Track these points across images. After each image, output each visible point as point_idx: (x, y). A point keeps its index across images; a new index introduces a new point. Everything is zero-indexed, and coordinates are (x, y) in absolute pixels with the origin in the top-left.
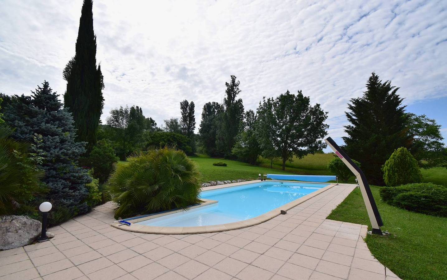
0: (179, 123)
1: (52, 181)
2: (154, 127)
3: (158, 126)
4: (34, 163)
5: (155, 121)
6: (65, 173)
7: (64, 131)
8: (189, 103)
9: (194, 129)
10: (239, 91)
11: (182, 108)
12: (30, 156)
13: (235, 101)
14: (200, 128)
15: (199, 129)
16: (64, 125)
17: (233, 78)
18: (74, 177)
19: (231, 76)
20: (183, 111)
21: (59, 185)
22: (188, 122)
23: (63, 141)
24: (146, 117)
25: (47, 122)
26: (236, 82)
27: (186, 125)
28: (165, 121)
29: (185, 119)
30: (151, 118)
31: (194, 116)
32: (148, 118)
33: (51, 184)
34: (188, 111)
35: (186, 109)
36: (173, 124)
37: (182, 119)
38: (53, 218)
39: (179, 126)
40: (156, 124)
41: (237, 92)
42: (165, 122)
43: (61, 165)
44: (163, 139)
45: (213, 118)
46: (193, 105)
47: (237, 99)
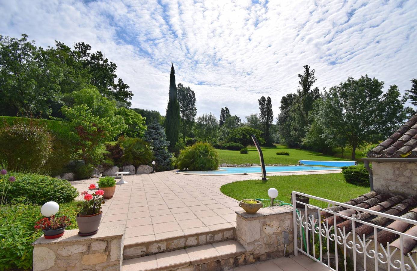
0: (258, 118)
1: (158, 156)
2: (239, 123)
3: (242, 122)
4: (151, 149)
5: (239, 118)
6: (162, 154)
7: (161, 137)
8: (266, 99)
9: (272, 122)
10: (315, 80)
11: (260, 104)
12: (150, 147)
13: (310, 91)
14: (278, 120)
15: (276, 121)
16: (161, 135)
17: (307, 68)
18: (165, 155)
19: (305, 67)
20: (261, 106)
21: (159, 158)
22: (266, 116)
23: (161, 141)
24: (232, 116)
25: (156, 135)
26: (310, 71)
27: (264, 119)
28: (246, 117)
29: (263, 114)
30: (236, 116)
31: (272, 110)
32: (234, 116)
33: (157, 157)
34: (266, 106)
35: (264, 105)
36: (253, 120)
37: (261, 114)
38: (157, 168)
39: (259, 120)
40: (240, 120)
41: (313, 81)
42: (247, 119)
43: (161, 150)
44: (239, 133)
45: (289, 110)
46: (269, 100)
47: (312, 88)
